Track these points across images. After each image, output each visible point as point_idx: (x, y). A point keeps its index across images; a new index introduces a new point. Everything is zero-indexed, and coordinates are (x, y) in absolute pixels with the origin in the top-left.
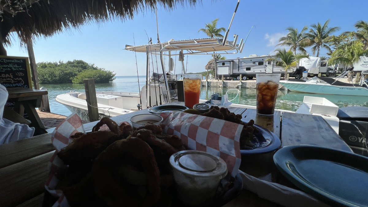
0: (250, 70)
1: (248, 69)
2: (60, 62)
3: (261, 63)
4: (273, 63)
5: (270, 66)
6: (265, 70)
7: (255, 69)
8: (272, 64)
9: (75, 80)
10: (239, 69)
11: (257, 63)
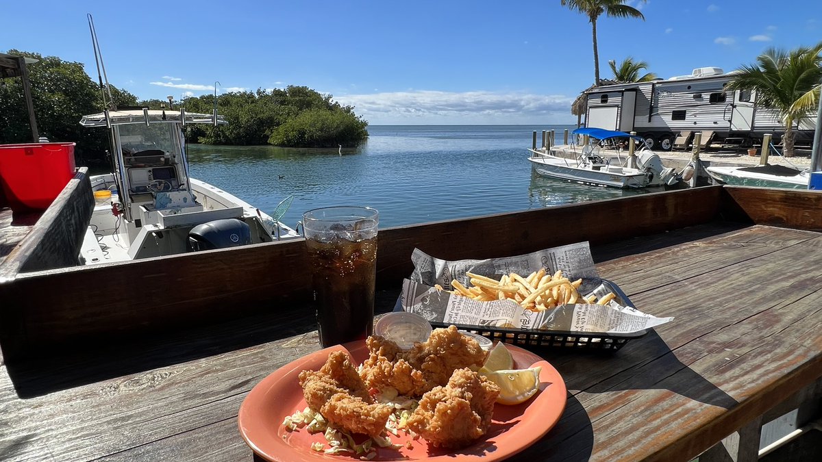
0: (684, 119)
1: (679, 115)
2: (259, 93)
3: (717, 99)
4: (757, 95)
5: (747, 106)
6: (730, 121)
7: (699, 118)
8: (753, 99)
9: (276, 137)
10: (650, 117)
11: (706, 96)
